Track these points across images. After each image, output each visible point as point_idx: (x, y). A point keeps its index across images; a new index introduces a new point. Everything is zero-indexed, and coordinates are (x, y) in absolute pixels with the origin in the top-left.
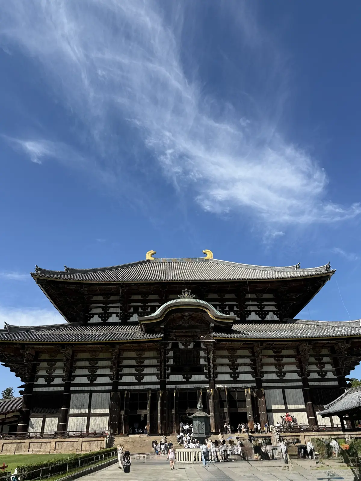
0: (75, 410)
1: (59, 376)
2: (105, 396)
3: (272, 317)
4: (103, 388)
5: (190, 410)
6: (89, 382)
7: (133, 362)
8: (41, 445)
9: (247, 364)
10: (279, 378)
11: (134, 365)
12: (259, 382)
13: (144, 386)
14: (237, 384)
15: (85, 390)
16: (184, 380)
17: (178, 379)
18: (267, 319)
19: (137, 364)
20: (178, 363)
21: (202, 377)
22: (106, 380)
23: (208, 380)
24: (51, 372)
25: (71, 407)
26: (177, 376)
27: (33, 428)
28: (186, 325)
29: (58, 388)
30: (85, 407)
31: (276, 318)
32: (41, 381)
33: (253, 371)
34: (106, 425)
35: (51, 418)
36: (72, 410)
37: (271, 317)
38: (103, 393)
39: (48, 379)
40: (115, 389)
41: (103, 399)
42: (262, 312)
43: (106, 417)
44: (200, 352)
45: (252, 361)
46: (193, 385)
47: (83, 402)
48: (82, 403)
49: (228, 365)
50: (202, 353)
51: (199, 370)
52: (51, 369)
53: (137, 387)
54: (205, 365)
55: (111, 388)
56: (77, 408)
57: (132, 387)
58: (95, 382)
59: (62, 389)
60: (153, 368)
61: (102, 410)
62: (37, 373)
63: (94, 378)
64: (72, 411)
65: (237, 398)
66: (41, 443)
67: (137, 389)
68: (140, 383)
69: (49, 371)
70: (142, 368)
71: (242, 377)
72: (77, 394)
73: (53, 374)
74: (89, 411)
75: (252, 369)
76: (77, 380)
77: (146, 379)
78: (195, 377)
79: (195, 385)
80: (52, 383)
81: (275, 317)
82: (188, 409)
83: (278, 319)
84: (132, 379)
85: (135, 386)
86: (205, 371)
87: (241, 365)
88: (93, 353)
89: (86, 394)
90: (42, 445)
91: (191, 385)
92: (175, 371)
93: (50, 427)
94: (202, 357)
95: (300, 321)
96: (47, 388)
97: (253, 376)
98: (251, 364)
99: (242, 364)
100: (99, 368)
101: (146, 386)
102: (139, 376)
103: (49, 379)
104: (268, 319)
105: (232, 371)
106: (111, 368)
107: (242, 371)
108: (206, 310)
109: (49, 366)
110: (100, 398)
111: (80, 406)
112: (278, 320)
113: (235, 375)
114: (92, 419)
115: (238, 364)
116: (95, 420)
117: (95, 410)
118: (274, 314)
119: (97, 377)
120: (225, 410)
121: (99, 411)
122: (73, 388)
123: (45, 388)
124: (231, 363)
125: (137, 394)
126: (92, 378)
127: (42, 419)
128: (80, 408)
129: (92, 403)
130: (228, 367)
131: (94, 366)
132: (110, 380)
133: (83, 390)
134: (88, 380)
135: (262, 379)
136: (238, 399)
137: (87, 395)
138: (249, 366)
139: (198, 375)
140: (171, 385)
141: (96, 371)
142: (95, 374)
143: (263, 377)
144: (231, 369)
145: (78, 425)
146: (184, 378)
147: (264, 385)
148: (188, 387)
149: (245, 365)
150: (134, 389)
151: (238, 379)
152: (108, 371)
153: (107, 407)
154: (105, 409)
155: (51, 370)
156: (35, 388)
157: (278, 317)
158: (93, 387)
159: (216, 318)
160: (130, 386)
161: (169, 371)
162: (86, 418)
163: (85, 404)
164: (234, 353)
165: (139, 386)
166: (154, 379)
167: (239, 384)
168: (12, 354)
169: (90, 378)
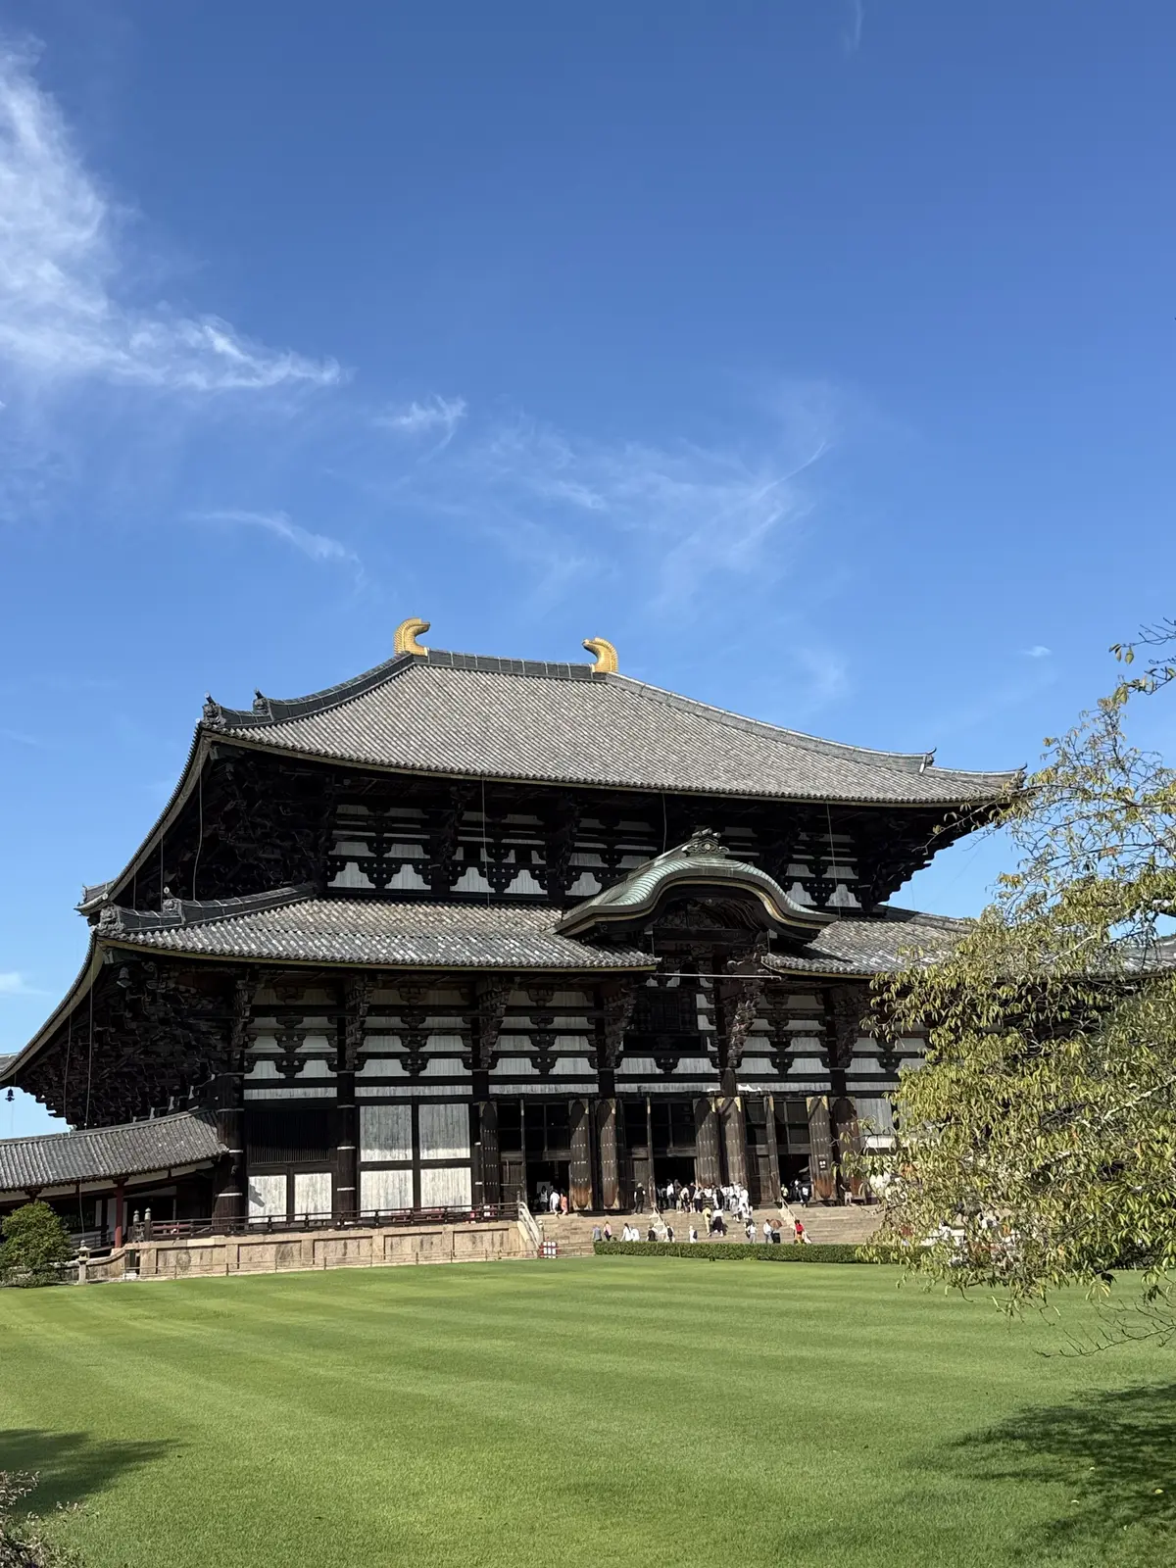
0: (377, 1151)
1: (317, 1056)
2: (455, 1113)
3: (845, 899)
4: (448, 1090)
5: (677, 1148)
6: (407, 1074)
7: (525, 1022)
8: (345, 1245)
9: (812, 1031)
10: (883, 1071)
11: (526, 1027)
12: (838, 1079)
13: (558, 1086)
14: (787, 1084)
15: (397, 1095)
16: (658, 1071)
17: (644, 1069)
18: (830, 905)
19: (536, 1027)
20: (643, 1025)
21: (703, 1065)
22: (453, 1067)
23: (717, 1071)
24: (291, 1043)
25: (362, 1143)
26: (640, 1060)
27: (262, 1204)
28: (694, 928)
29: (319, 1089)
30: (402, 1142)
31: (853, 902)
32: (265, 1070)
33: (826, 1049)
34: (465, 1189)
35: (310, 1176)
36: (368, 1151)
37: (842, 900)
38: (448, 1105)
39: (285, 1063)
40: (481, 1093)
41: (449, 1121)
42: (820, 883)
43: (463, 1169)
44: (698, 996)
45: (823, 1025)
46: (682, 1084)
47: (395, 1131)
48: (392, 1133)
49: (766, 1033)
50: (702, 1001)
51: (694, 1046)
52: (290, 1035)
53: (538, 1089)
54: (710, 1033)
55: (468, 1090)
56: (380, 1148)
57: (525, 1089)
58: (423, 1073)
59: (332, 1092)
60: (577, 1038)
61: (450, 1151)
62: (250, 1044)
63: (420, 1062)
64: (367, 1155)
65: (786, 1120)
66: (343, 1241)
67: (540, 1092)
68: (545, 1078)
69: (284, 1039)
70: (548, 1038)
71: (800, 1066)
72: (376, 1108)
73: (298, 1050)
74: (416, 1154)
75: (824, 1046)
76: (372, 1069)
77: (562, 1067)
78: (687, 1065)
79: (685, 1084)
80: (299, 1075)
81: (850, 898)
82: (671, 1145)
83: (859, 905)
84: (524, 1066)
85: (534, 1086)
86: (710, 1048)
87: (798, 1034)
88: (412, 990)
89: (401, 1107)
90: (348, 1246)
91: (677, 1085)
92: (635, 1048)
93: (310, 1200)
94: (702, 1012)
95: (923, 917)
96: (285, 1090)
97: (825, 1065)
98: (821, 1032)
99: (799, 1032)
100: (431, 1034)
101: (563, 1086)
102: (544, 1060)
103: (290, 1065)
104: (833, 902)
105: (775, 1050)
106: (463, 1034)
107: (800, 1049)
108: (761, 895)
109: (283, 1027)
110: (443, 1120)
111: (390, 1142)
112: (859, 908)
113: (782, 1061)
114: (426, 1175)
115: (791, 1032)
116: (433, 1179)
117: (431, 1152)
118: (850, 890)
119: (427, 1061)
120: (761, 1149)
121: (442, 1154)
122: (363, 1089)
123: (279, 1091)
124: (773, 1028)
125: (542, 1106)
126: (415, 1061)
127: (285, 1177)
128: (391, 1144)
129: (422, 1131)
130: (766, 1039)
131: (416, 1029)
132: (465, 1067)
133: (392, 1095)
134: (404, 1068)
135: (847, 1071)
136: (791, 1122)
137: (405, 1110)
138: (817, 1039)
139: (692, 1059)
140: (627, 1085)
141: (423, 1042)
142: (423, 1049)
143: (849, 1066)
144: (773, 1044)
145: (390, 1191)
146: (659, 1066)
147: (851, 1086)
148: (668, 1089)
149: (808, 1034)
150: (531, 1092)
151: (790, 1071)
152: (456, 1044)
153: (464, 1142)
154: (458, 1147)
155: (289, 1038)
156: (250, 1091)
157: (857, 900)
158: (418, 1087)
159: (787, 916)
160: (520, 1086)
161: (621, 1048)
162: (410, 1173)
163: (402, 1135)
164: (782, 1004)
165: (543, 1086)
166: (583, 1067)
167: (791, 1084)
168: (193, 990)
169: (409, 1062)
